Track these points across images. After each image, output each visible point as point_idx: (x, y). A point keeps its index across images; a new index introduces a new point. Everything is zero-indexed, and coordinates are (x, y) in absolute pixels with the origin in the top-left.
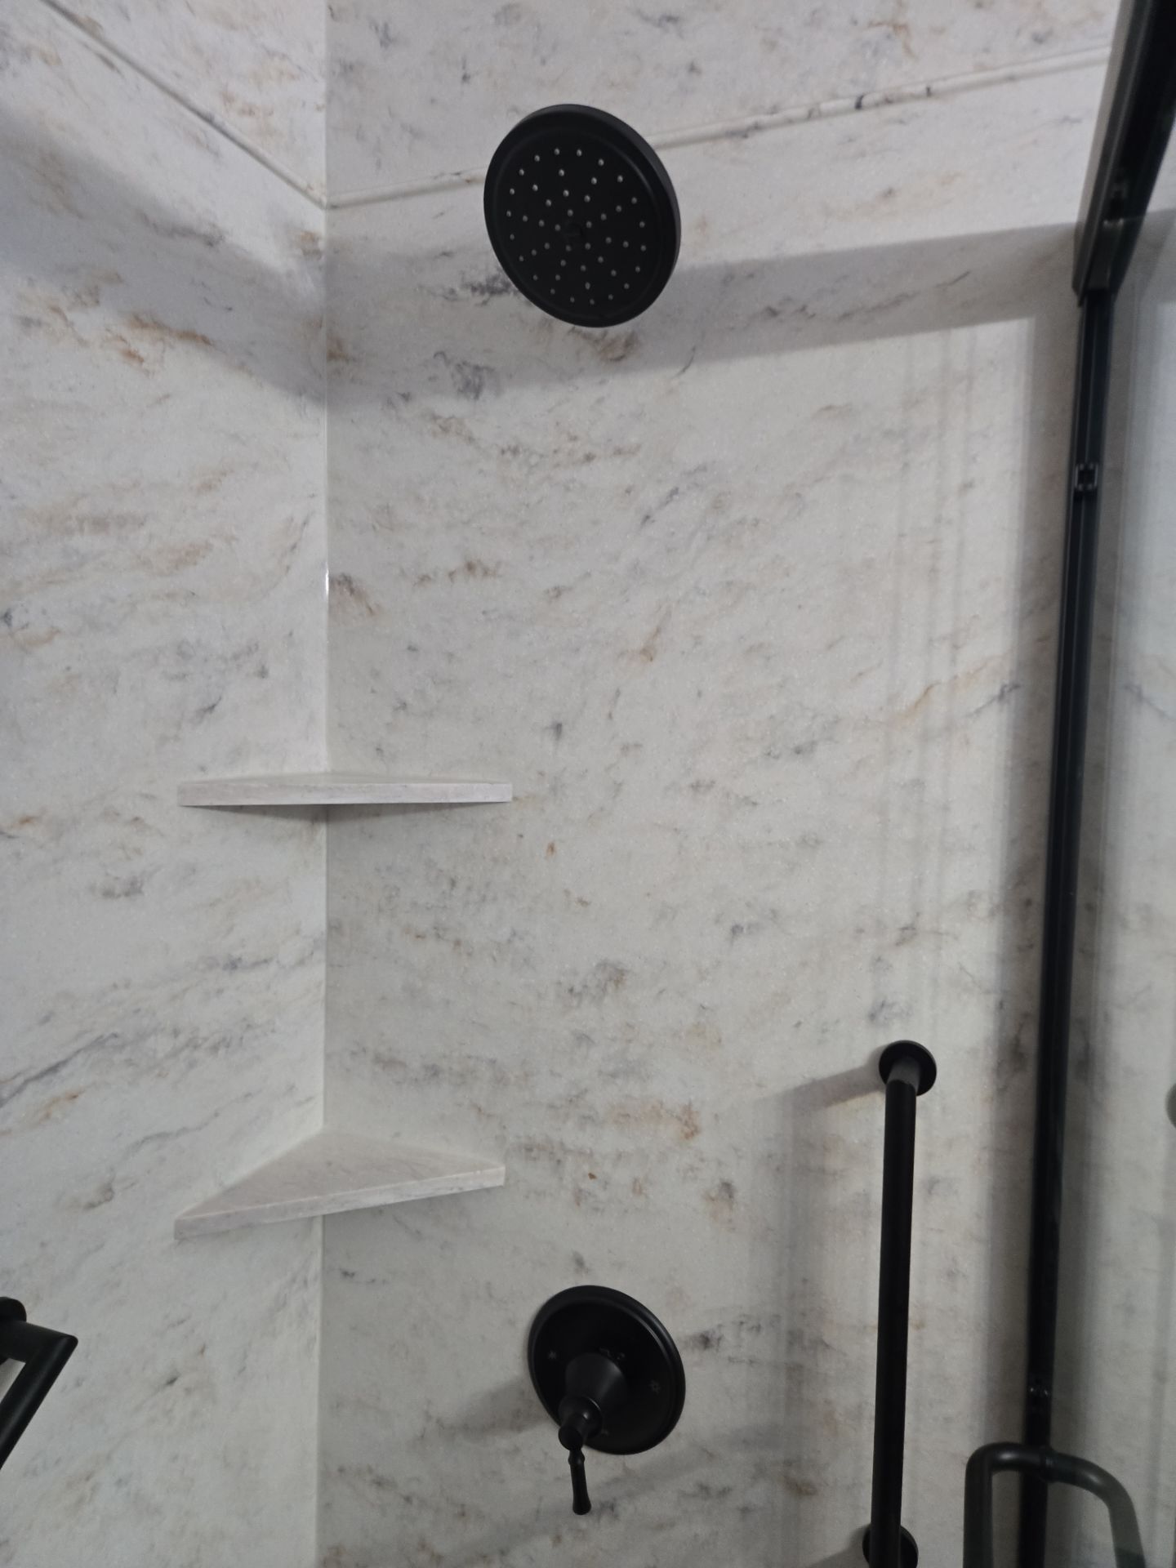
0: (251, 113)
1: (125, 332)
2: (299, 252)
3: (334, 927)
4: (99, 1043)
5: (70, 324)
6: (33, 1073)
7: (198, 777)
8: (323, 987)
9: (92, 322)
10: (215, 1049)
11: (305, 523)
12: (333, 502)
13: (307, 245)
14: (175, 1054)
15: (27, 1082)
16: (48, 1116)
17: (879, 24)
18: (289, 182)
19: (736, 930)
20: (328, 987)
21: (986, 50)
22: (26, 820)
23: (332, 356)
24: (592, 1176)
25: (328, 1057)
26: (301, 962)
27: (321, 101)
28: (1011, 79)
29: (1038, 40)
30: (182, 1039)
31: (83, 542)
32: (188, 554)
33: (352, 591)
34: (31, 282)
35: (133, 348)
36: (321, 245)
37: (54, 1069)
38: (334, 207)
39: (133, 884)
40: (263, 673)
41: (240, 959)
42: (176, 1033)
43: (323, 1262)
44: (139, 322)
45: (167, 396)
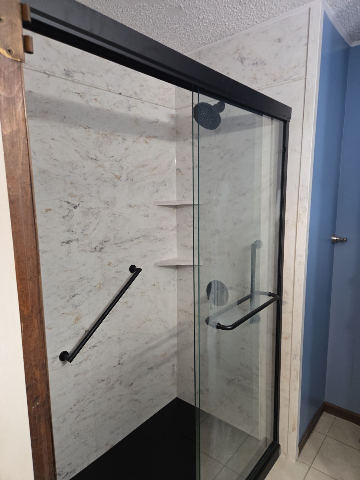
0: (163, 100)
1: (146, 139)
2: (171, 118)
3: (178, 225)
4: (144, 236)
5: (139, 140)
6: (136, 238)
7: (156, 201)
8: (176, 235)
9: (141, 140)
10: (159, 241)
11: (172, 161)
12: (177, 157)
13: (172, 117)
14: (154, 240)
15: (136, 239)
16: (138, 244)
17: (253, 78)
18: (169, 108)
19: (235, 224)
20: (177, 235)
21: (267, 82)
22: (135, 206)
23: (176, 133)
24: (215, 263)
25: (177, 246)
26: (172, 230)
27: (174, 92)
28: (271, 87)
29: (275, 81)
30: (155, 238)
31: (141, 169)
32: (154, 169)
33: (180, 171)
34: (134, 136)
35: (147, 141)
36: (175, 116)
37: (139, 238)
38: (177, 109)
39: (148, 215)
40: (166, 185)
41: (163, 228)
42: (154, 237)
43: (177, 278)
44: (147, 137)
45: (151, 147)
